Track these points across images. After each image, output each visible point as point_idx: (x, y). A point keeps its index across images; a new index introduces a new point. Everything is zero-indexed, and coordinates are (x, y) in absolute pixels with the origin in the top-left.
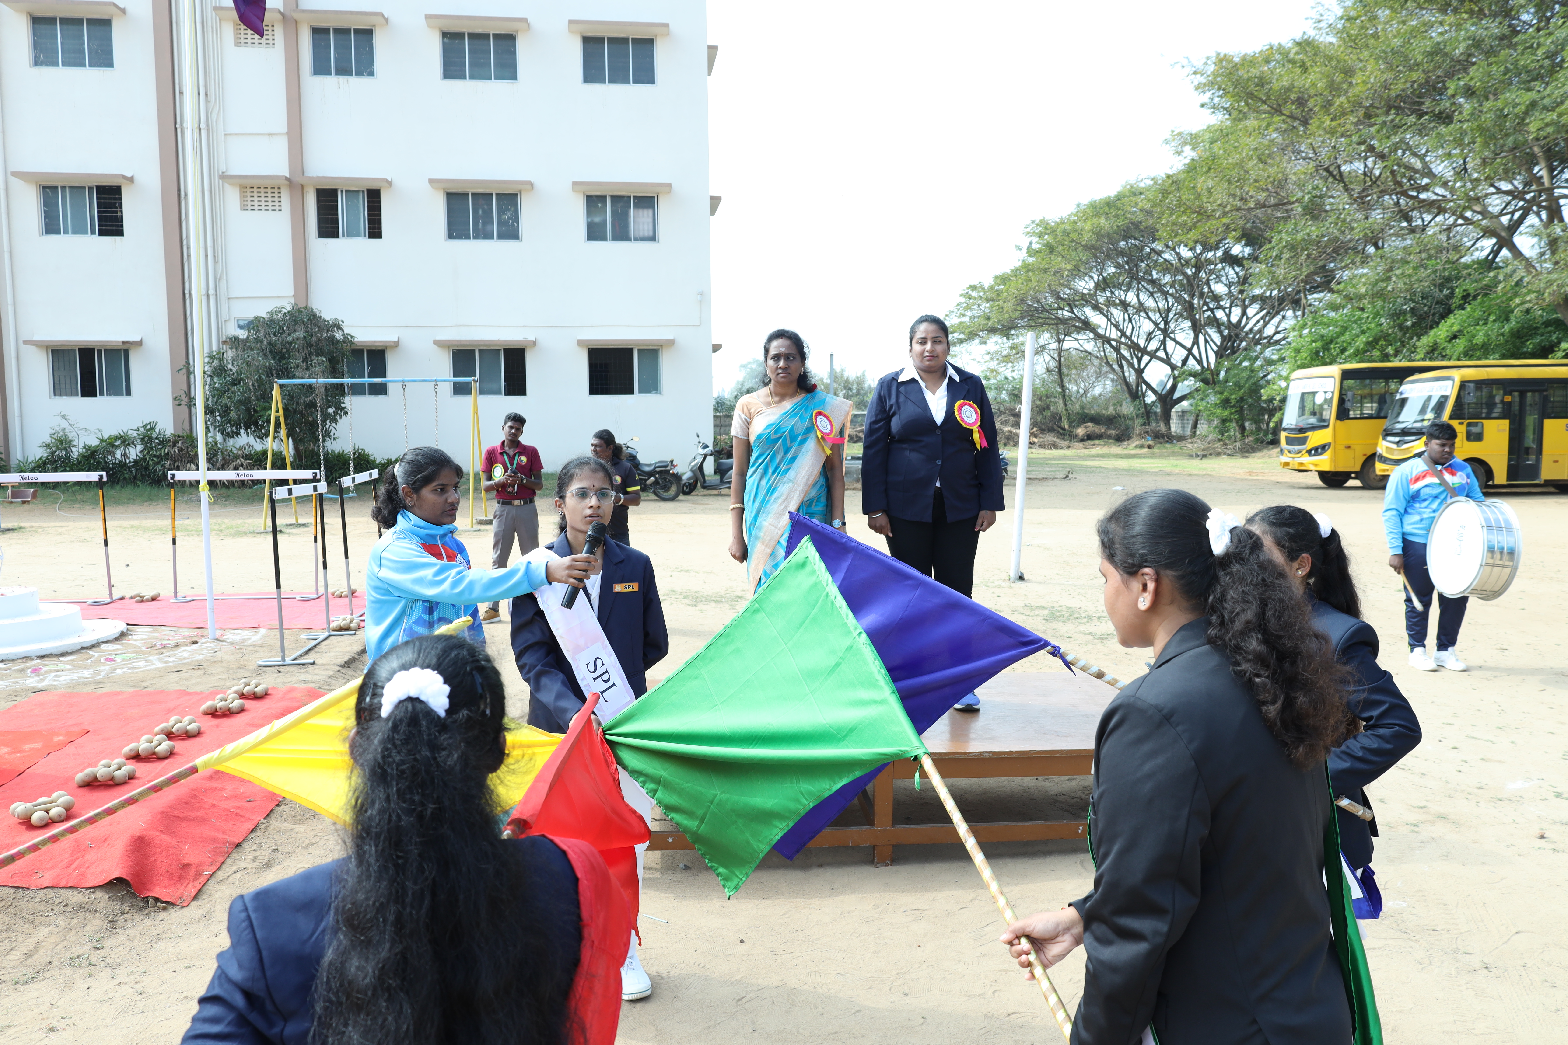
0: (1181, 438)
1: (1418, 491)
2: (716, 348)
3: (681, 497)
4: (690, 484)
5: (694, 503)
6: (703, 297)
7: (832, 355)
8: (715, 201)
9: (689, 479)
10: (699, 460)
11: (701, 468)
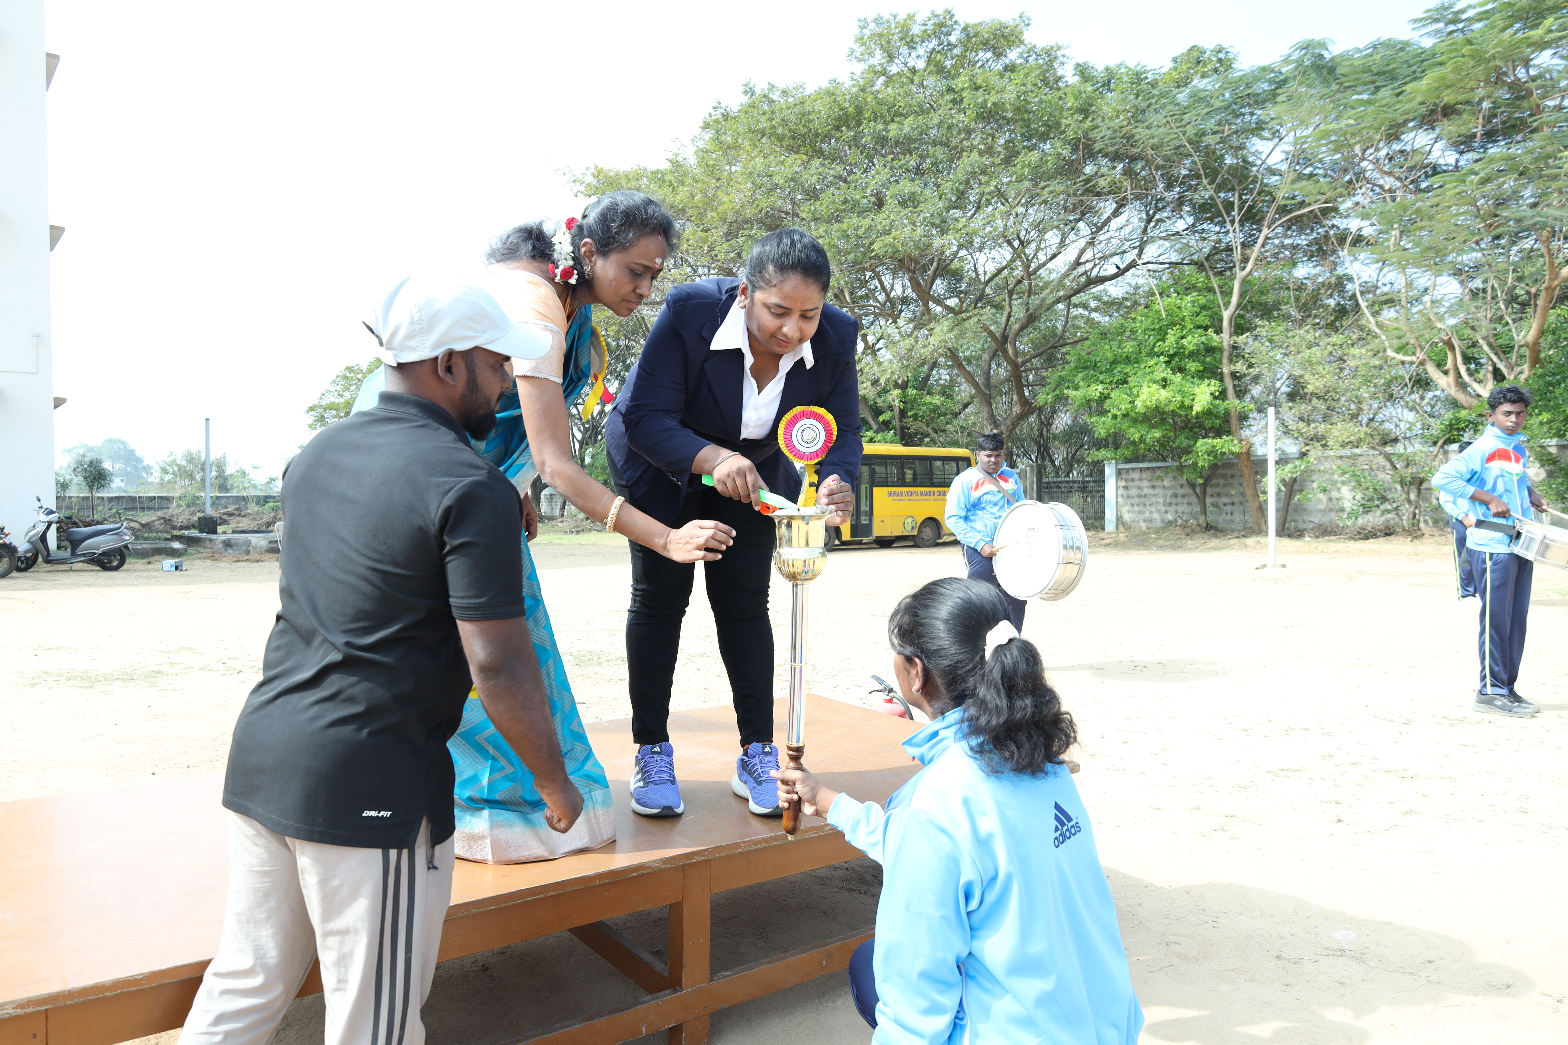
0: (551, 518)
1: (979, 499)
2: (58, 402)
3: (15, 574)
4: (27, 558)
5: (34, 579)
6: (39, 340)
7: (207, 420)
8: (56, 233)
9: (27, 552)
10: (41, 528)
11: (43, 538)
